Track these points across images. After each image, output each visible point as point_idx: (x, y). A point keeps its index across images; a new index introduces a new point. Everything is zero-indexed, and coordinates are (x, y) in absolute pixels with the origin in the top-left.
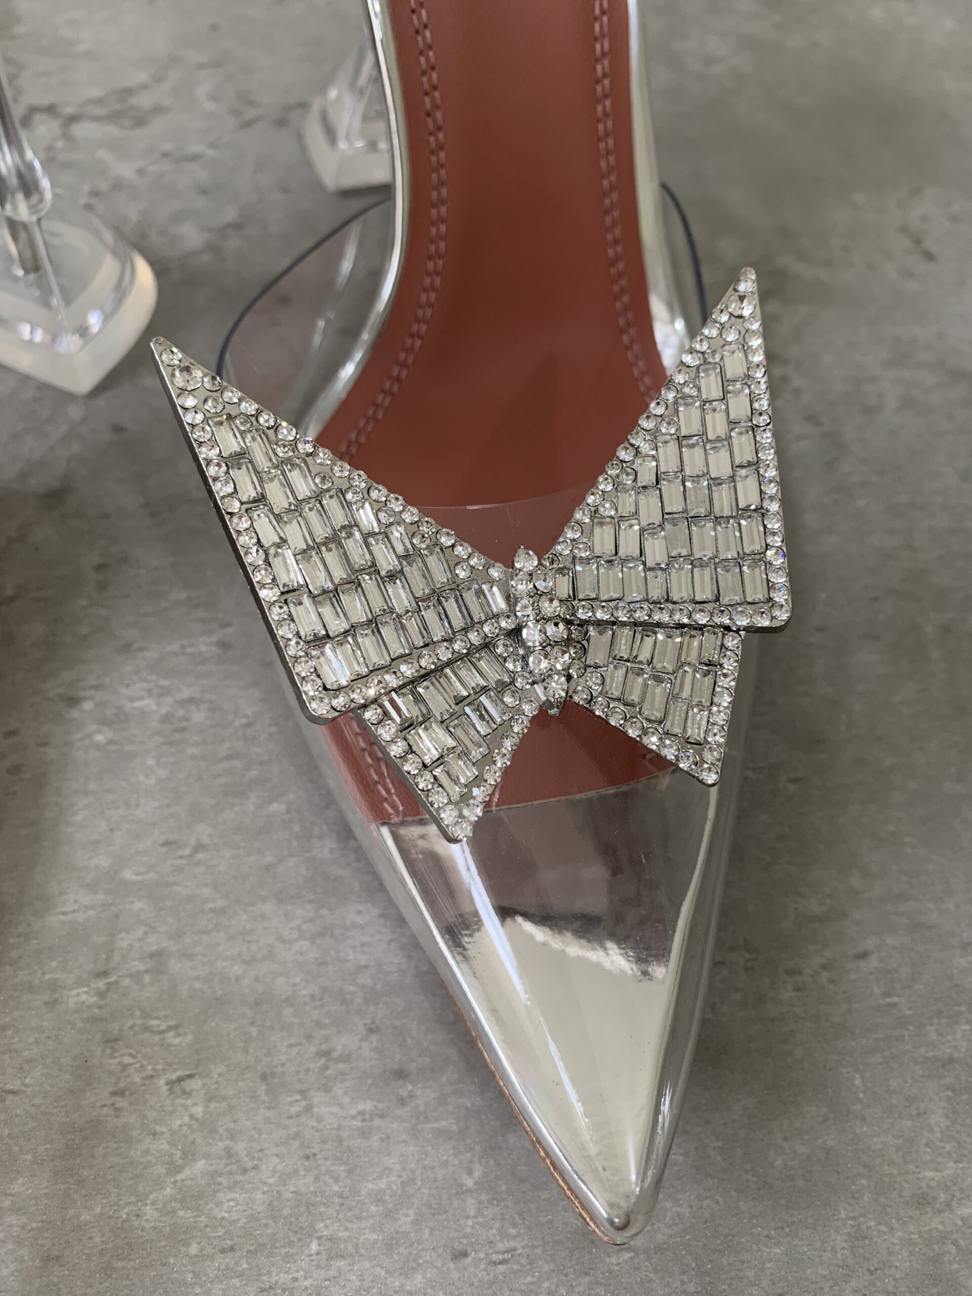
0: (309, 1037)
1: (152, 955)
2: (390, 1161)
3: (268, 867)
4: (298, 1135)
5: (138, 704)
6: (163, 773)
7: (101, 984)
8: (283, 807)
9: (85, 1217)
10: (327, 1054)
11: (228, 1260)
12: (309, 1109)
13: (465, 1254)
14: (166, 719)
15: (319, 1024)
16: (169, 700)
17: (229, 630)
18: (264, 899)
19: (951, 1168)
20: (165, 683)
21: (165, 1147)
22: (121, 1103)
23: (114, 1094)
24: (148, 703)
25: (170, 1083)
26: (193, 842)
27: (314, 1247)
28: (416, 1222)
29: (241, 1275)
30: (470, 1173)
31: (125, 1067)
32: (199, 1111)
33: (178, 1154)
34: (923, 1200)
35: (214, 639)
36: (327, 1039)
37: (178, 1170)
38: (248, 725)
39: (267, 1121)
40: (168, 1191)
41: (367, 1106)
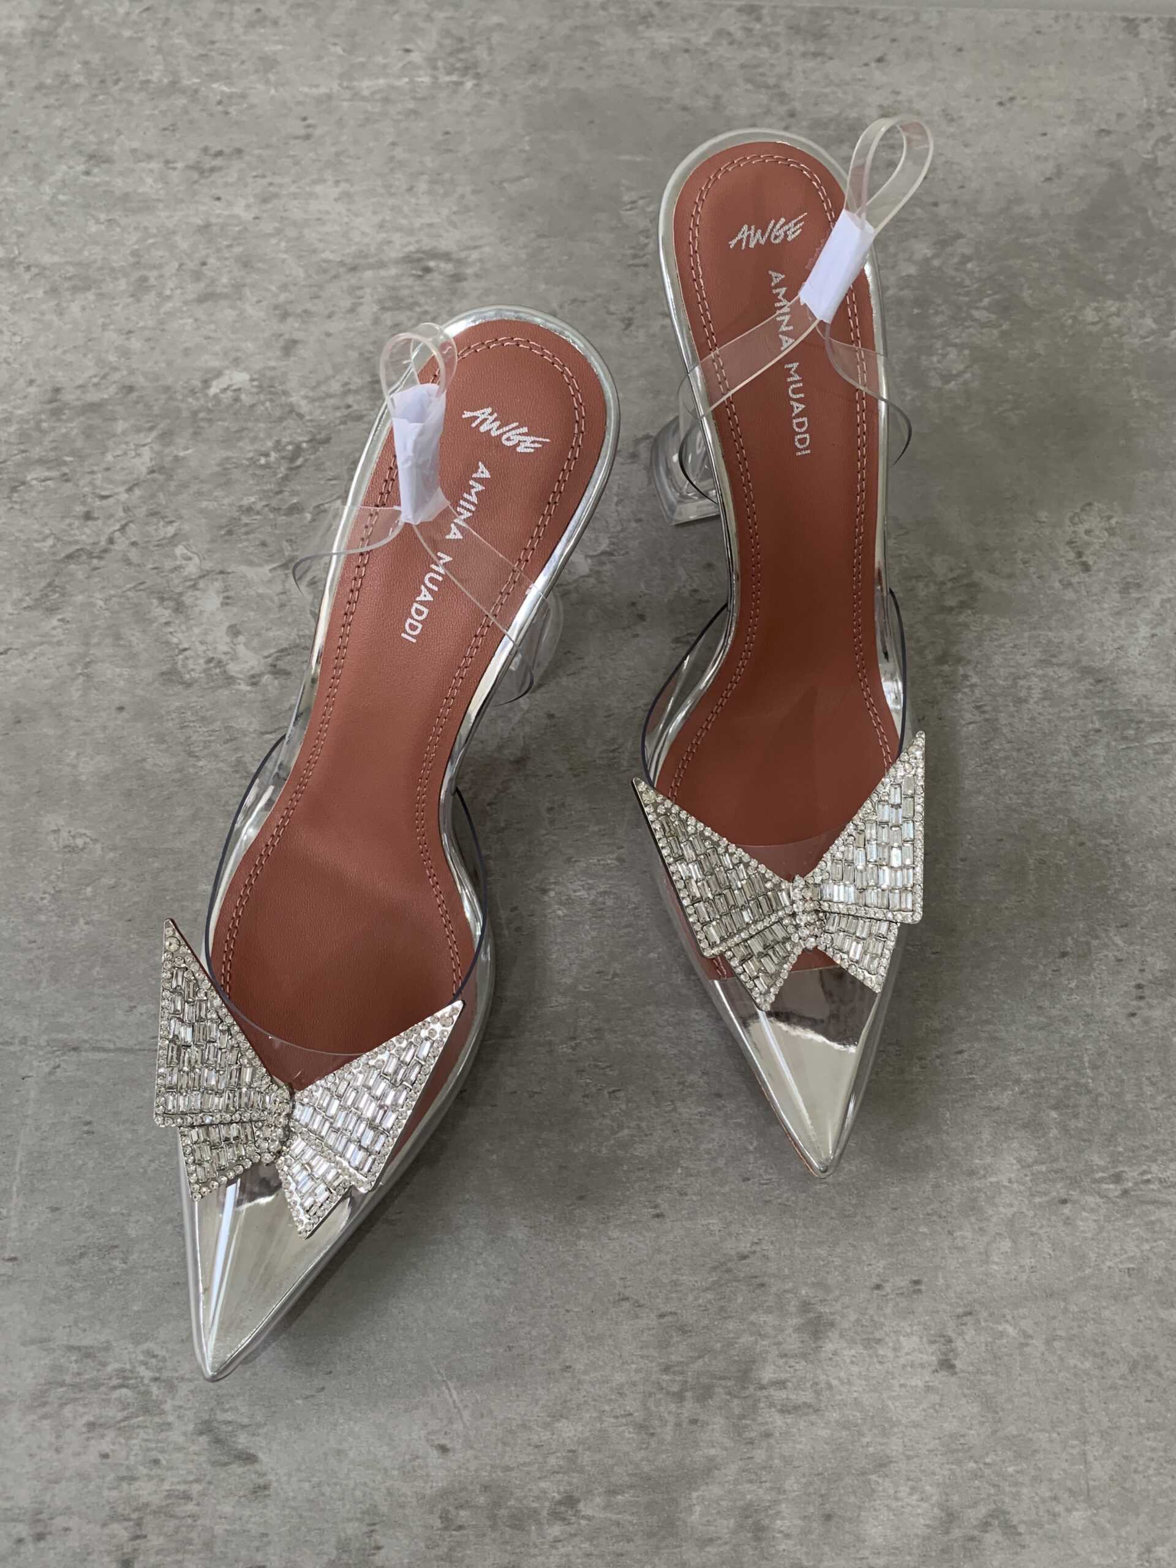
0: (674, 1075)
1: (596, 1030)
2: (713, 1136)
3: (650, 987)
4: (670, 1121)
5: (578, 894)
6: (594, 934)
7: (573, 1043)
8: (656, 955)
9: (576, 1151)
10: (683, 1083)
11: (641, 1174)
12: (675, 1109)
13: (748, 1179)
14: (593, 903)
15: (678, 1069)
16: (594, 892)
17: (622, 851)
18: (649, 1004)
19: (989, 1160)
20: (590, 882)
21: (609, 1122)
22: (587, 1101)
23: (584, 1096)
24: (583, 893)
25: (609, 1093)
26: (612, 972)
27: (679, 1171)
28: (726, 1164)
29: (647, 1180)
30: (751, 1144)
31: (587, 1084)
32: (624, 1107)
33: (615, 1126)
34: (972, 1173)
35: (615, 856)
36: (683, 1076)
37: (616, 1133)
38: (636, 908)
39: (656, 1113)
40: (612, 1142)
41: (703, 1109)
